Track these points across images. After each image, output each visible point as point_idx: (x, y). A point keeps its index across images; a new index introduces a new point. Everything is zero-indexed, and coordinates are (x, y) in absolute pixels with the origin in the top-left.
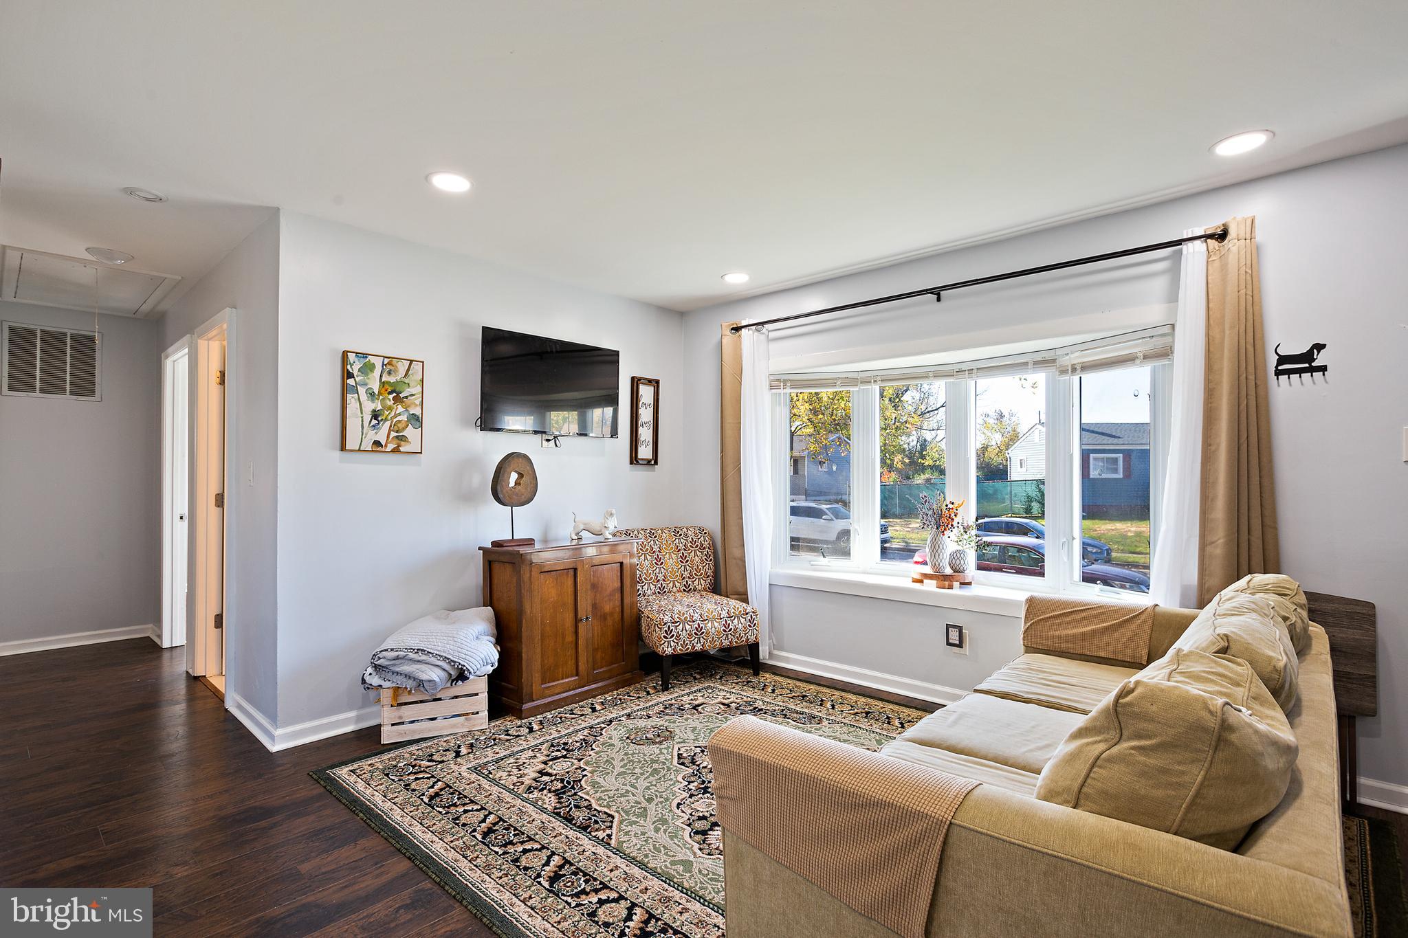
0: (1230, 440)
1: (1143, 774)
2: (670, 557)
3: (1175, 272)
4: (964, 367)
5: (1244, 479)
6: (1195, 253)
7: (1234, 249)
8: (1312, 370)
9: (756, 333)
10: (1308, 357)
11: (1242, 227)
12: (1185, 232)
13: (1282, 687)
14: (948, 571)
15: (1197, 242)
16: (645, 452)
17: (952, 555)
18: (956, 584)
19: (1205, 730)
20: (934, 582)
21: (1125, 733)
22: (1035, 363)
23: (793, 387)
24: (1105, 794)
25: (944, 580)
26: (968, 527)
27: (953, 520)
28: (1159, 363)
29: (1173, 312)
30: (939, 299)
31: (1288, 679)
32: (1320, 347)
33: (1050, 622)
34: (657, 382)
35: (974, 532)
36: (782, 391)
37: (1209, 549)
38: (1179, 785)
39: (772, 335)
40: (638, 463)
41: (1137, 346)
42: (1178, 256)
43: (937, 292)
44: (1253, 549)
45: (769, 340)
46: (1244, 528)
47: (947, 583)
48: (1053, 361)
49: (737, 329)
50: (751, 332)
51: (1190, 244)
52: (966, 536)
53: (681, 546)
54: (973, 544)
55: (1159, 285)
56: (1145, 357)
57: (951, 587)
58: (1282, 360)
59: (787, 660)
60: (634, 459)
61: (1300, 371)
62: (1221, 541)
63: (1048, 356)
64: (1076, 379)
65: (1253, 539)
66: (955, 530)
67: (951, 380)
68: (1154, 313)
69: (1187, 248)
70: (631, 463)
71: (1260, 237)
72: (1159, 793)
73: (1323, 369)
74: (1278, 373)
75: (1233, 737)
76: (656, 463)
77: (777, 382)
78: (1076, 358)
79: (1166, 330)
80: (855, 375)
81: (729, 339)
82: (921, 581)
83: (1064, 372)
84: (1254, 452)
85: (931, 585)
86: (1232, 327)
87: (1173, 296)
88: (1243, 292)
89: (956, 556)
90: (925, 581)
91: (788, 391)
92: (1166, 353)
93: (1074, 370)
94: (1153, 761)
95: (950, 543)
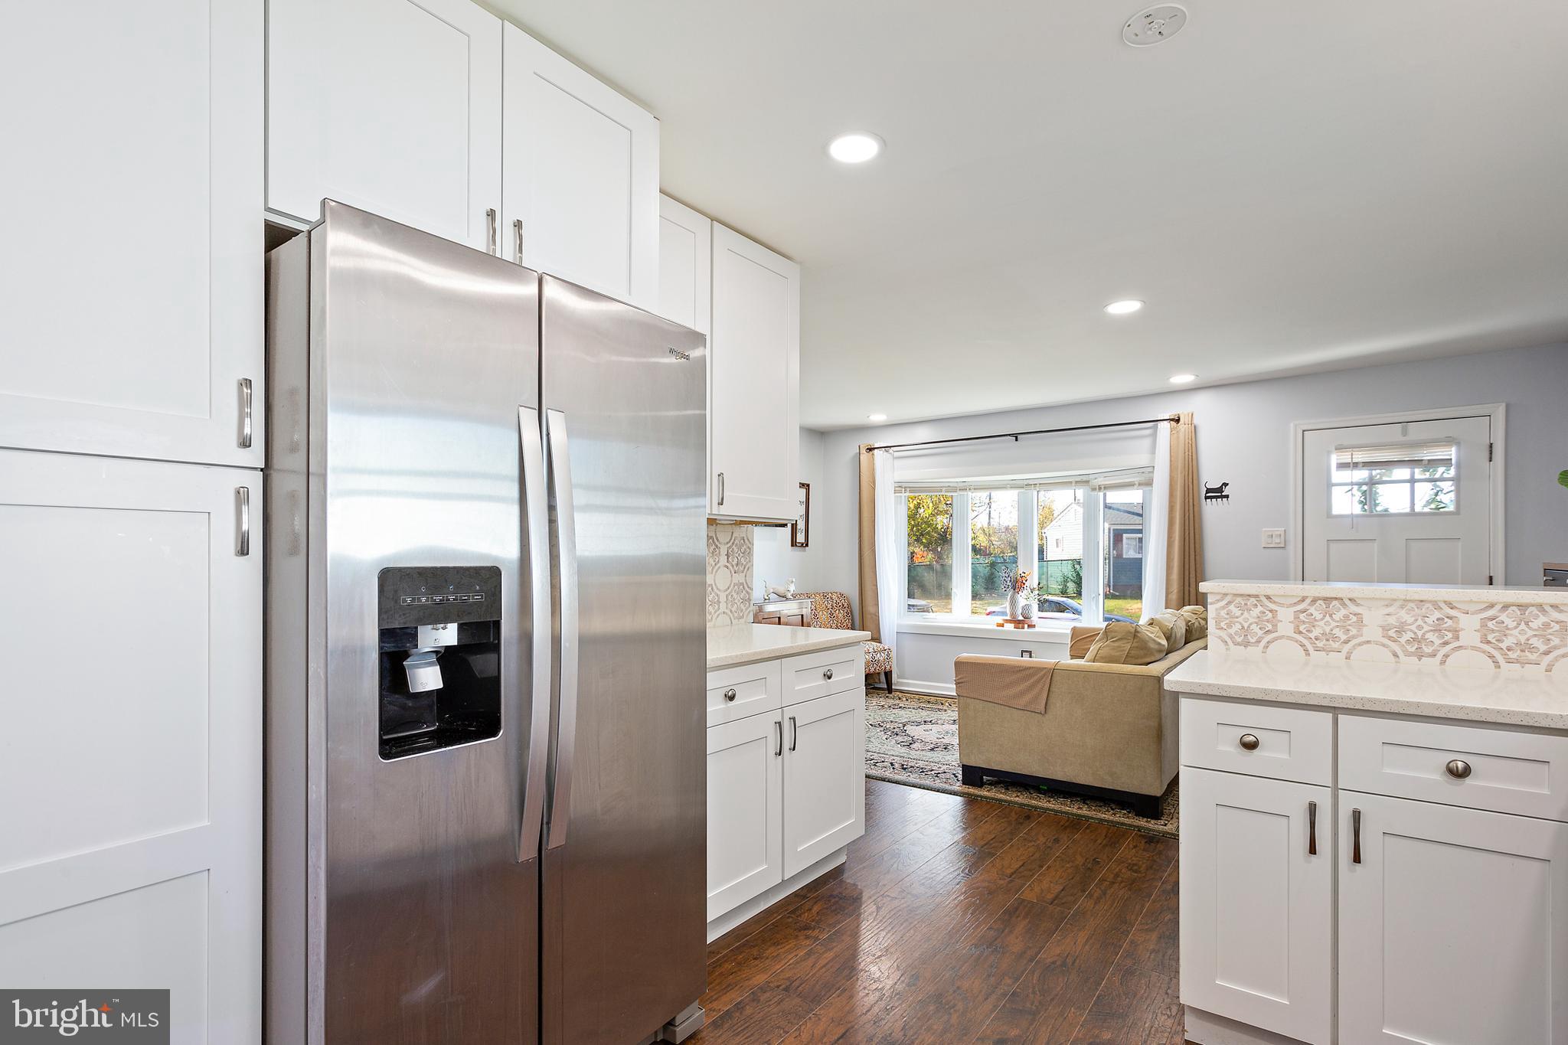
0: (1180, 536)
1: (1114, 649)
2: (823, 614)
3: (1154, 435)
4: (1031, 482)
5: (1187, 557)
6: (1165, 427)
7: (1183, 430)
8: (1222, 497)
9: (885, 453)
10: (1220, 490)
11: (1187, 417)
12: (1159, 416)
13: (1171, 634)
14: (1021, 618)
15: (1165, 422)
16: (801, 538)
17: (1023, 608)
18: (1026, 626)
19: (1131, 633)
20: (1013, 625)
21: (1109, 638)
22: (1076, 482)
23: (911, 492)
24: (1102, 658)
25: (1018, 624)
26: (1034, 589)
27: (1024, 584)
28: (1147, 488)
29: (1153, 459)
30: (1016, 440)
31: (1173, 635)
32: (1226, 485)
33: (1085, 640)
34: (808, 485)
35: (1037, 592)
36: (903, 495)
37: (1170, 596)
38: (1123, 650)
39: (896, 454)
40: (796, 545)
41: (1134, 477)
42: (1156, 428)
43: (1016, 436)
44: (1191, 595)
45: (895, 458)
46: (1187, 584)
47: (1021, 625)
48: (1087, 482)
49: (870, 449)
50: (881, 452)
51: (1162, 423)
52: (1032, 595)
53: (829, 606)
54: (1036, 600)
55: (1146, 443)
56: (1139, 484)
57: (1023, 628)
58: (1209, 491)
59: (908, 685)
60: (794, 543)
61: (1216, 497)
62: (1175, 591)
63: (1085, 478)
64: (1101, 494)
65: (1191, 589)
66: (1025, 592)
67: (1022, 490)
68: (1142, 460)
69: (1161, 425)
70: (792, 546)
71: (1195, 421)
72: (1118, 654)
73: (1227, 497)
74: (1206, 498)
75: (1139, 635)
76: (807, 545)
77: (900, 487)
78: (1101, 481)
79: (1150, 469)
80: (955, 485)
81: (865, 456)
82: (1002, 626)
83: (1094, 489)
84: (1192, 541)
85: (1010, 627)
86: (1181, 473)
87: (1153, 450)
88: (1187, 454)
89: (1026, 608)
90: (1005, 624)
91: (907, 494)
92: (1149, 483)
93: (1100, 488)
94: (1116, 644)
95: (1022, 599)
